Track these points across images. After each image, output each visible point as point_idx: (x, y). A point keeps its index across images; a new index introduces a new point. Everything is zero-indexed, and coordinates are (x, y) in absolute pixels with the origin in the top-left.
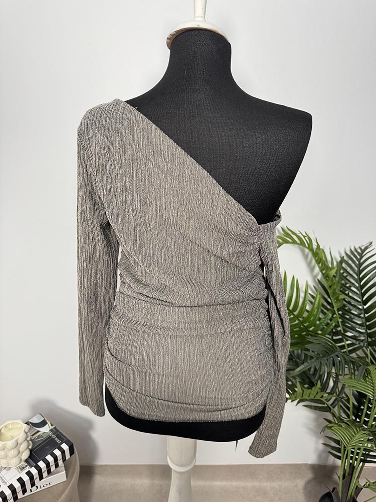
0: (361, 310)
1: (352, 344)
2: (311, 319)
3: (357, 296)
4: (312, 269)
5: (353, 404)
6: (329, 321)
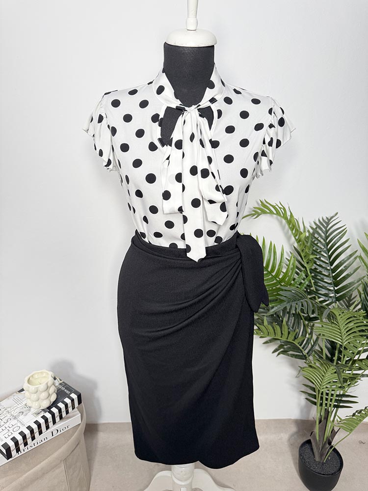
0: (329, 270)
1: (325, 301)
2: (286, 280)
3: (325, 258)
4: (289, 239)
5: (326, 355)
6: (303, 281)
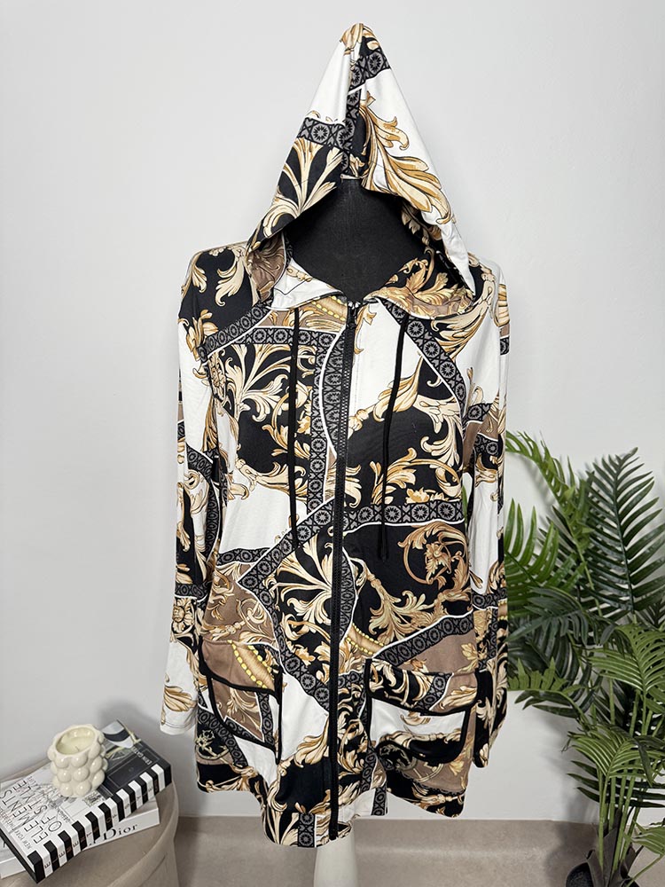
0: (621, 553)
1: (612, 609)
2: (542, 569)
3: (613, 532)
6: (571, 572)
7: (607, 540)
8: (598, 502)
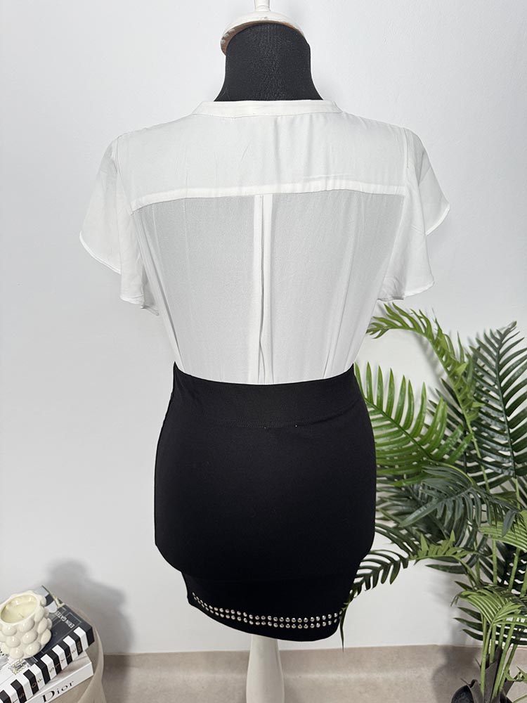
1: (494, 474)
5: (498, 559)
6: (459, 441)
7: (490, 411)
8: (482, 376)
